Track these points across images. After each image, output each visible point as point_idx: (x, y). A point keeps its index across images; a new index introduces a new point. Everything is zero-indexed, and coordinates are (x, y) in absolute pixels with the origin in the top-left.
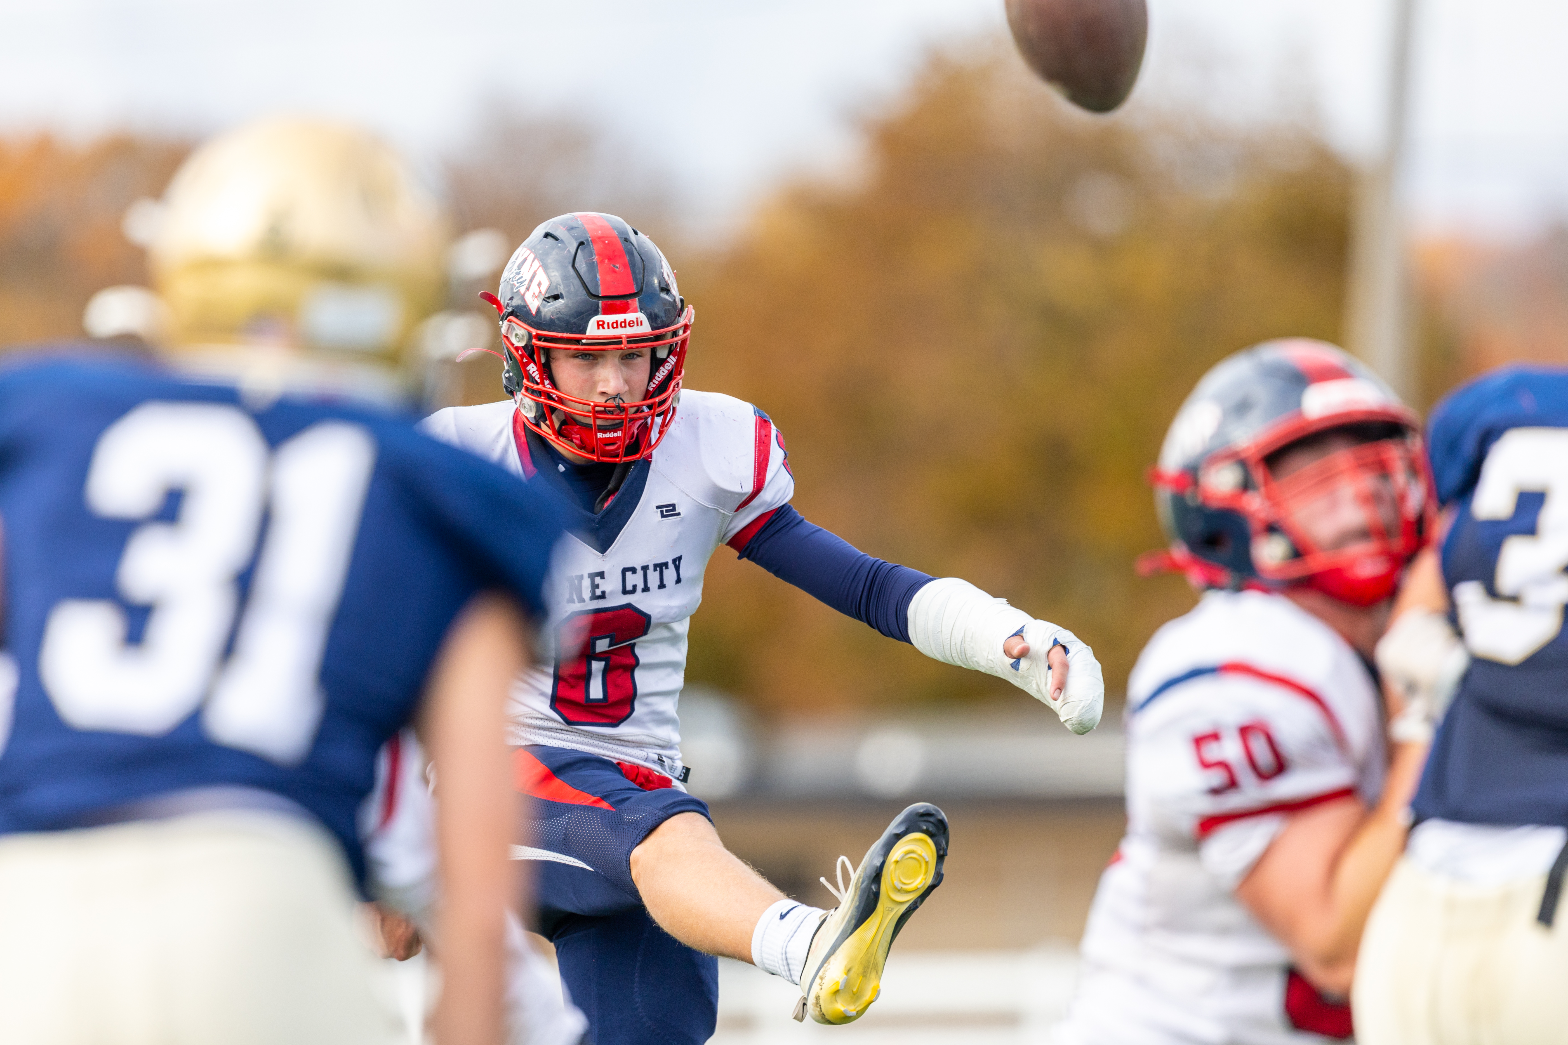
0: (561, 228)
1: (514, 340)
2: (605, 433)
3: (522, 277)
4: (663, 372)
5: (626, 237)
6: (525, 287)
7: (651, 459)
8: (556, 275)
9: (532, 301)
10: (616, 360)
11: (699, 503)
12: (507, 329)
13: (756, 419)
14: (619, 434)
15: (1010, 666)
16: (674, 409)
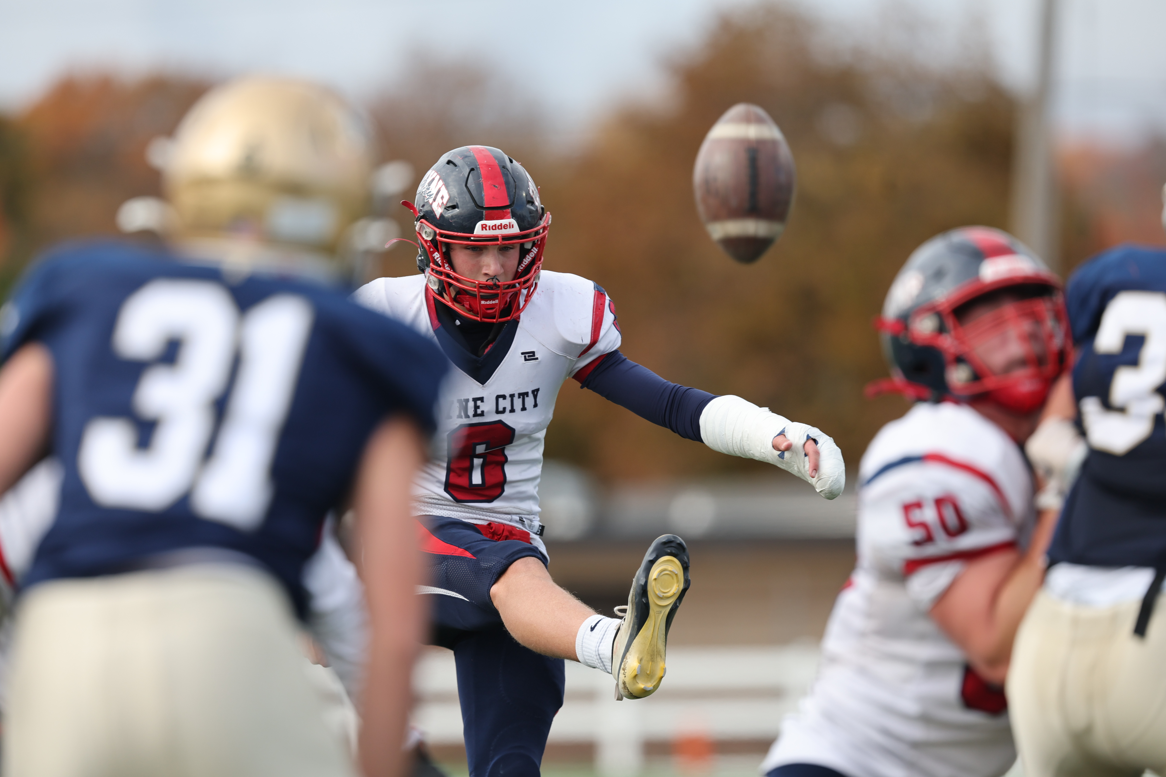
0: (459, 157)
1: (424, 236)
2: (487, 301)
3: (430, 192)
4: (529, 259)
5: (504, 165)
6: (433, 199)
7: (519, 319)
8: (455, 191)
9: (437, 209)
10: (496, 252)
11: (552, 351)
12: (419, 228)
13: (595, 292)
14: (497, 301)
15: (778, 456)
16: (536, 284)
